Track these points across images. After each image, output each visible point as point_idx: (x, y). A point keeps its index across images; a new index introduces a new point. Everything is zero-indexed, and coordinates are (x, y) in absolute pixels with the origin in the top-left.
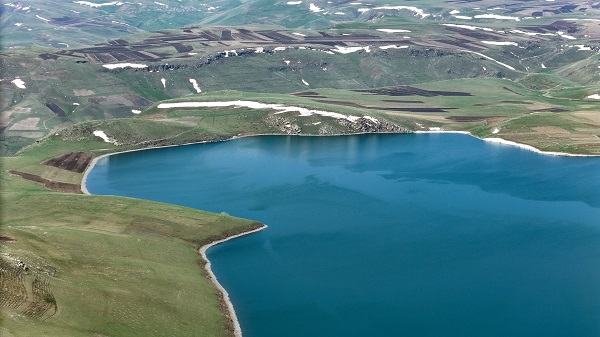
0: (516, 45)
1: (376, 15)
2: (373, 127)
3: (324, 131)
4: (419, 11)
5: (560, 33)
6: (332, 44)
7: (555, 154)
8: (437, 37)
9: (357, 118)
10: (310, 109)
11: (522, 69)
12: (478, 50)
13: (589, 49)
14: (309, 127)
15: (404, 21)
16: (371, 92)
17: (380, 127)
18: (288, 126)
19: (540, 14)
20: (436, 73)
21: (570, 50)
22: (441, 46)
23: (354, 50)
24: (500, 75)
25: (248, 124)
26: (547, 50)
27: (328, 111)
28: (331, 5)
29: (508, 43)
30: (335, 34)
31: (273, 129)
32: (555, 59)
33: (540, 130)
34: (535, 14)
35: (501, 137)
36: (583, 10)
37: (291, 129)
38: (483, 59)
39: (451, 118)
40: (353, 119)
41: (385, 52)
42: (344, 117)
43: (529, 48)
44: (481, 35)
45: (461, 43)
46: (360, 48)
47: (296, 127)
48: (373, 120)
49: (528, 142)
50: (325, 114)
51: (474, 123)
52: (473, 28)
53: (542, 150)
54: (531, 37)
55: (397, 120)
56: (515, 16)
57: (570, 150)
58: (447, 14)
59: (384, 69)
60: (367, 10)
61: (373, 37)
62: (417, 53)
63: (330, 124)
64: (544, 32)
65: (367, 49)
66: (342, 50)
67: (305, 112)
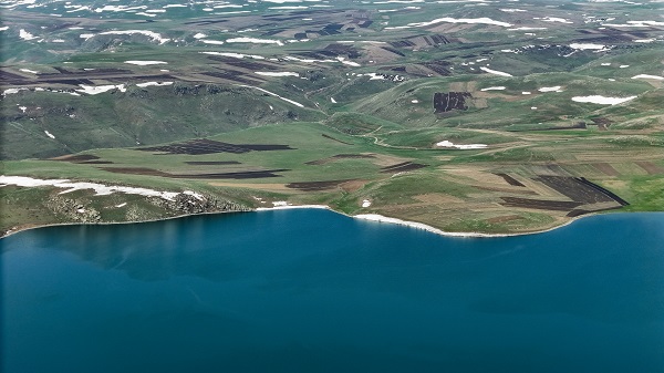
0: (297, 75)
1: (111, 43)
2: (198, 206)
3: (133, 216)
4: (156, 36)
5: (341, 59)
6: (76, 83)
7: (464, 235)
8: (201, 69)
9: (175, 194)
10: (108, 184)
11: (312, 106)
12: (257, 84)
13: (381, 77)
14: (111, 211)
15: (149, 49)
16: (161, 149)
17: (208, 206)
18: (81, 211)
19: (304, 36)
20: (212, 115)
21: (361, 80)
22: (211, 81)
23: (104, 89)
24: (291, 115)
25: (23, 211)
26: (333, 81)
27: (134, 187)
28: (46, 31)
29: (287, 74)
30: (75, 69)
31: (60, 217)
32: (345, 90)
33: (426, 200)
34: (298, 36)
35: (378, 212)
36: (350, 29)
37: (86, 215)
38: (266, 95)
39: (292, 185)
40: (169, 196)
41: (145, 91)
42: (157, 194)
43: (312, 79)
44: (252, 65)
45: (232, 76)
46: (112, 87)
47: (93, 212)
48: (196, 195)
49: (418, 218)
50: (129, 190)
51: (327, 192)
52: (241, 56)
53: (446, 230)
54: (309, 65)
55: (227, 193)
56: (276, 39)
57: (482, 228)
58: (191, 39)
59: (148, 113)
60: (91, 35)
61: (123, 71)
62: (184, 91)
63: (141, 205)
64: (322, 58)
65: (122, 88)
66: (88, 90)
67: (102, 190)
